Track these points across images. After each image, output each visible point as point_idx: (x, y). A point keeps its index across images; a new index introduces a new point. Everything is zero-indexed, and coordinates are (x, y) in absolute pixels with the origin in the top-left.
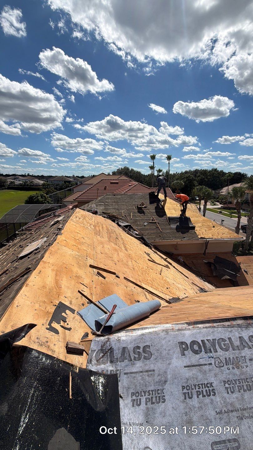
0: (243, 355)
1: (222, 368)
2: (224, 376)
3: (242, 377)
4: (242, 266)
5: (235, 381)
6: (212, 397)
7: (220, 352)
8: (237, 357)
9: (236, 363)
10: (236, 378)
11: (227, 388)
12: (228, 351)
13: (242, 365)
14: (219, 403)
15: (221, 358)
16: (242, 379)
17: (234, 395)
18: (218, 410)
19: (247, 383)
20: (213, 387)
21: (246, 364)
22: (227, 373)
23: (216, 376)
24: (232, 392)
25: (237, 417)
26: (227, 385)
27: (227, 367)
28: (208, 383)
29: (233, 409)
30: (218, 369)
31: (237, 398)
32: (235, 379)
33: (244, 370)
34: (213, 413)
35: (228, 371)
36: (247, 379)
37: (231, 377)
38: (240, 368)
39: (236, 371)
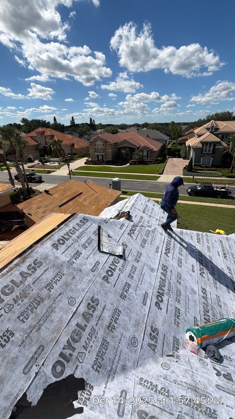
0: (27, 284)
1: (13, 309)
2: (17, 313)
3: (31, 301)
4: (25, 211)
5: (27, 309)
6: (11, 339)
7: (7, 298)
8: (23, 290)
9: (24, 295)
10: (27, 305)
11: (22, 320)
12: (14, 292)
13: (29, 292)
14: (19, 337)
15: (9, 303)
16: (32, 303)
17: (30, 319)
18: (20, 343)
19: (36, 302)
20: (9, 331)
21: (31, 289)
22: (18, 309)
23: (9, 320)
24: (27, 319)
25: (36, 331)
26: (21, 318)
27: (17, 304)
28: (4, 333)
29: (31, 329)
30: (9, 313)
31: (32, 319)
32: (26, 307)
33: (31, 294)
34: (17, 349)
35: (19, 307)
36: (35, 298)
37: (23, 309)
38: (28, 296)
39: (26, 300)
